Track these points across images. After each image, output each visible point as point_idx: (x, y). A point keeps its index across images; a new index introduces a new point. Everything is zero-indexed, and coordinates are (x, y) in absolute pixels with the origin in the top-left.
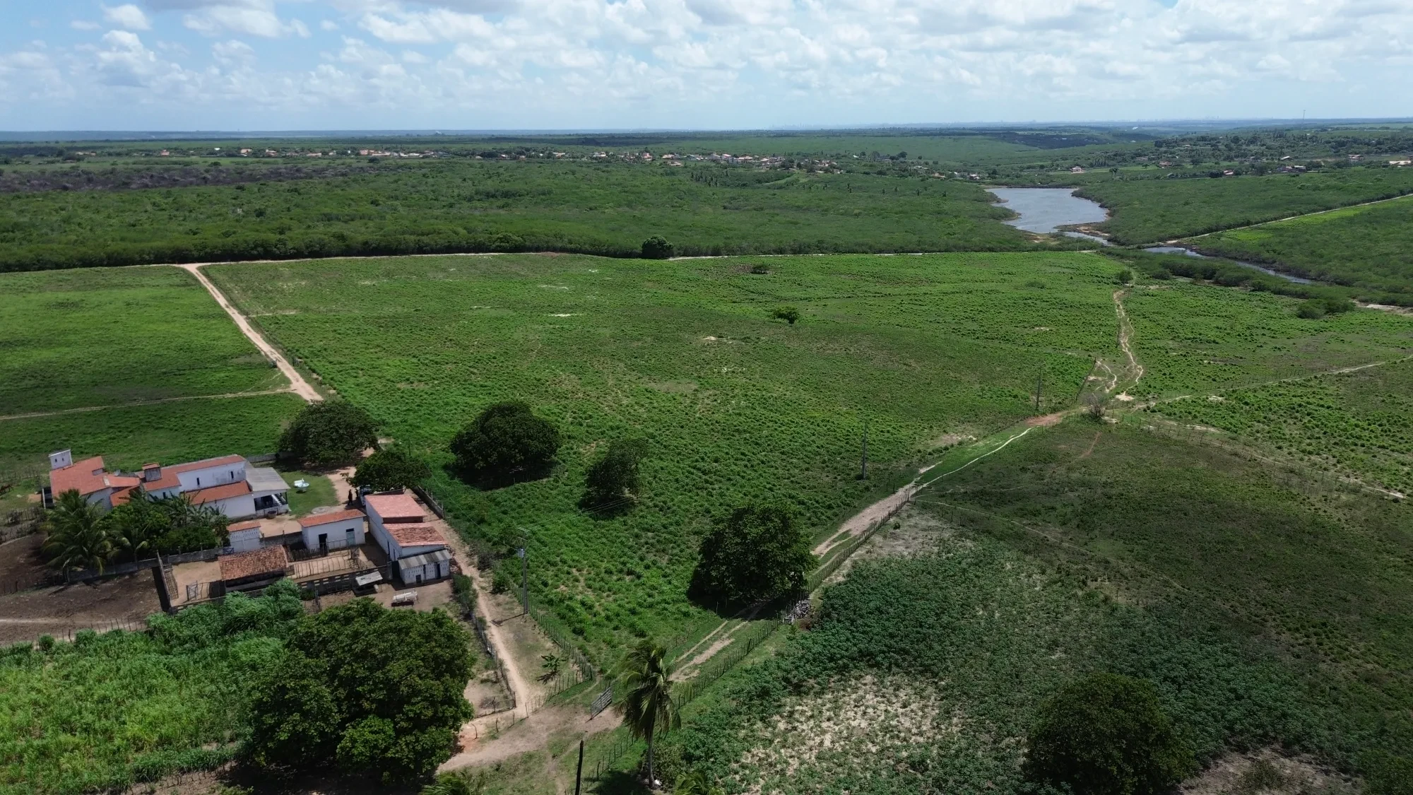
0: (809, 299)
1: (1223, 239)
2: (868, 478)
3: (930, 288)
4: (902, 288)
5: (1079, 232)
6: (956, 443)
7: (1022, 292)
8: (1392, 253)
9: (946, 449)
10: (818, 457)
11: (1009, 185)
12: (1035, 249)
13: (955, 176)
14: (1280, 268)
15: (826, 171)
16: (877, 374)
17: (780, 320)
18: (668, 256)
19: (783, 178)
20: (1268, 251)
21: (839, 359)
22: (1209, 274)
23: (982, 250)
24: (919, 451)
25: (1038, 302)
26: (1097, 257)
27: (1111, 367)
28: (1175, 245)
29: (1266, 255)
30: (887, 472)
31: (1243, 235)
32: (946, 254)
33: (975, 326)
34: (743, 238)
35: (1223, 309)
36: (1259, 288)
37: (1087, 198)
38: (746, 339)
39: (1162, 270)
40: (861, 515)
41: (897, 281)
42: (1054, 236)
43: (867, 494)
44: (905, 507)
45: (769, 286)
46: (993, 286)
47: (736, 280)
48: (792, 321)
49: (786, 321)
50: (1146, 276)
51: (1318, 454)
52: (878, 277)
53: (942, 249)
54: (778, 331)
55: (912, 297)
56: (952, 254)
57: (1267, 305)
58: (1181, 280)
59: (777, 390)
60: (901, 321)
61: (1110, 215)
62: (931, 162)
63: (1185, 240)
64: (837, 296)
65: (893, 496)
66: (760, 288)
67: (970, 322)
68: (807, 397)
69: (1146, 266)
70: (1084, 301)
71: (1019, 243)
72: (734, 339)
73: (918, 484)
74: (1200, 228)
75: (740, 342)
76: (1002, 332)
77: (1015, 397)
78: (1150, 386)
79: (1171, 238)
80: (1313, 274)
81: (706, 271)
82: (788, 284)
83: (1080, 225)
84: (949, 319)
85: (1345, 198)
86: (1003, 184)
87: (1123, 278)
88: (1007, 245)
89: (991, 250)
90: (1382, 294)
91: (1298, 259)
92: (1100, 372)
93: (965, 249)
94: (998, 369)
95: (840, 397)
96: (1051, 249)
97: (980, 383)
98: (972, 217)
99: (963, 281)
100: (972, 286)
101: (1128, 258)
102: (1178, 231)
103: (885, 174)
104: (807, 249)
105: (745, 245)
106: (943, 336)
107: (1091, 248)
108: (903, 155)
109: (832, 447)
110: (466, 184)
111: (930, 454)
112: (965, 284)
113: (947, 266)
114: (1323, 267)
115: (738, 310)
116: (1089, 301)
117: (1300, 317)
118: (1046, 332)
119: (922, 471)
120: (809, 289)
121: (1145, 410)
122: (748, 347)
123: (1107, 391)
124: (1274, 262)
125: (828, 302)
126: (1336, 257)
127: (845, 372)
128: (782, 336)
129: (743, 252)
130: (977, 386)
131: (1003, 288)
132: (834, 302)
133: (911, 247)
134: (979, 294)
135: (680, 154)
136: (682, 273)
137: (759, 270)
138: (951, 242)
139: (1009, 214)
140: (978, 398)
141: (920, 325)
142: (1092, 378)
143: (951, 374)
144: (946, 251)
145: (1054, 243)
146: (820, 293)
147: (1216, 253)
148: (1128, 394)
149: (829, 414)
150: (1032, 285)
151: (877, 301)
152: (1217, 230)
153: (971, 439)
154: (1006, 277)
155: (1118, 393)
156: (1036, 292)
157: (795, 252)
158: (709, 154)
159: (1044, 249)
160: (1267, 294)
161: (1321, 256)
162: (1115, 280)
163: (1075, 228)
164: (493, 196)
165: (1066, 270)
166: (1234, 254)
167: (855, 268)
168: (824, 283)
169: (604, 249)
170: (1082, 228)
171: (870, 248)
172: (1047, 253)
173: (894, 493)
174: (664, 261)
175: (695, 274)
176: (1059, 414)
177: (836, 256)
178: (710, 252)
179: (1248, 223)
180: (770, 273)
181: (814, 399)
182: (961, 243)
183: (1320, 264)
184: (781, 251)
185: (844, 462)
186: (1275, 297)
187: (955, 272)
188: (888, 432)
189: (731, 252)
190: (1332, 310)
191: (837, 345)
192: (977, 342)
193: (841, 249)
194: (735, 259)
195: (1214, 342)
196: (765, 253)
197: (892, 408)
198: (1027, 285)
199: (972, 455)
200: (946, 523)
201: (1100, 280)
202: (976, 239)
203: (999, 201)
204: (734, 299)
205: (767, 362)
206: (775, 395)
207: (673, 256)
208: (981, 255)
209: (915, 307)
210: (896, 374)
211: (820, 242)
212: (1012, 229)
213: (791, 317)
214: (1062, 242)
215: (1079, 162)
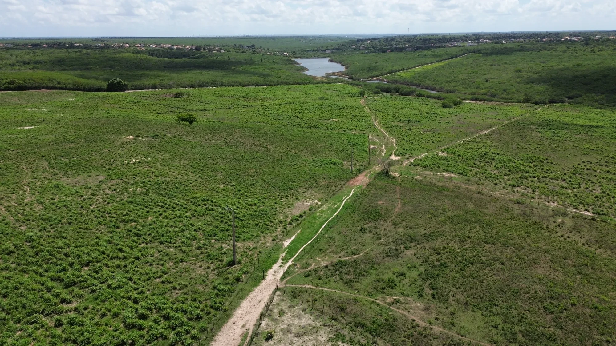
0: (206, 110)
1: (395, 76)
2: (239, 263)
3: (273, 102)
4: (258, 102)
5: (335, 75)
6: (307, 209)
7: (317, 102)
8: (466, 79)
9: (301, 216)
10: (194, 243)
11: (301, 57)
12: (319, 83)
13: (277, 54)
14: (423, 87)
15: (218, 51)
16: (246, 155)
17: (184, 122)
18: (125, 90)
19: (197, 54)
20: (416, 80)
21: (220, 146)
22: (397, 91)
23: (294, 84)
24: (281, 222)
25: (327, 107)
26: (346, 86)
27: (378, 139)
28: (377, 80)
29: (416, 82)
30: (257, 251)
31: (403, 74)
32: (278, 86)
33: (299, 121)
34: (171, 80)
35: (410, 106)
36: (420, 96)
37: (335, 62)
38: (156, 136)
39: (377, 89)
40: (232, 320)
41: (255, 99)
42: (324, 77)
43: (239, 286)
44: (276, 299)
45: (183, 104)
46: (303, 100)
47: (164, 102)
48: (191, 122)
49: (188, 123)
50: (371, 93)
51: (518, 186)
52: (246, 98)
53: (276, 83)
54: (180, 130)
55: (263, 107)
56: (281, 86)
57: (427, 103)
58: (385, 94)
59: (172, 175)
60: (258, 120)
61: (346, 68)
62: (266, 49)
63: (381, 77)
64: (222, 108)
65: (264, 284)
66: (178, 105)
67: (296, 118)
68: (194, 179)
69: (369, 88)
70: (348, 105)
71: (310, 81)
72: (147, 137)
73: (285, 260)
74: (385, 72)
75: (151, 139)
76: (314, 123)
77: (335, 164)
78: (404, 149)
79: (374, 77)
80: (437, 89)
81: (146, 98)
82: (194, 102)
83: (335, 73)
84: (285, 117)
85: (437, 59)
86: (298, 57)
87: (362, 94)
88: (306, 82)
89: (299, 84)
90: (470, 96)
91: (429, 83)
92: (374, 143)
93: (286, 84)
94: (320, 146)
95: (220, 176)
96: (325, 83)
97: (312, 156)
98: (287, 70)
99: (288, 98)
100: (294, 100)
101: (360, 85)
102: (377, 73)
103: (245, 52)
104: (207, 85)
105: (171, 83)
106: (283, 127)
107: (342, 82)
108: (253, 46)
109: (209, 228)
110: (12, 57)
111: (290, 224)
112: (290, 100)
113: (279, 92)
114: (441, 86)
115: (160, 118)
116: (351, 105)
117: (444, 107)
118: (336, 122)
119: (286, 243)
120: (207, 105)
121: (410, 165)
122: (155, 142)
123: (383, 154)
124: (420, 85)
125: (217, 111)
126: (444, 81)
127: (224, 156)
128: (182, 133)
129: (170, 87)
130: (310, 158)
131: (308, 100)
132: (220, 111)
133: (260, 83)
134: (298, 104)
135: (144, 45)
136: (130, 99)
137: (178, 95)
138: (280, 81)
139: (304, 69)
140: (313, 167)
141: (270, 122)
142: (372, 147)
143: (293, 151)
144: (278, 85)
145: (326, 80)
146: (213, 106)
147: (395, 82)
148: (396, 155)
149: (209, 193)
150: (321, 99)
151: (245, 110)
152: (392, 73)
153: (317, 204)
154: (309, 96)
155: (390, 155)
156: (325, 102)
157: (200, 86)
158: (160, 45)
159: (323, 83)
160: (424, 98)
161: (438, 81)
162: (358, 95)
163: (333, 74)
164: (28, 64)
165: (335, 92)
166: (403, 82)
167: (233, 94)
168: (215, 101)
169: (82, 87)
170: (336, 74)
171: (240, 83)
172: (325, 85)
173: (264, 279)
174: (122, 93)
175: (139, 99)
176: (364, 173)
177: (223, 88)
178: (150, 87)
179: (403, 70)
180: (184, 98)
181: (199, 180)
182: (285, 81)
183: (439, 85)
184: (192, 86)
185: (218, 245)
186: (429, 99)
187: (284, 94)
188: (255, 204)
189: (163, 87)
190: (456, 104)
191: (218, 137)
192: (303, 129)
193: (225, 84)
194: (165, 91)
195: (418, 121)
196: (183, 87)
197: (258, 182)
198: (319, 99)
199: (321, 220)
200: (317, 317)
201: (352, 95)
202: (291, 79)
203: (298, 64)
204: (160, 112)
205: (168, 152)
206: (168, 179)
207: (128, 90)
208: (295, 86)
209: (266, 112)
210: (259, 154)
211: (214, 81)
212: (306, 75)
213: (191, 120)
214: (328, 80)
215: (328, 48)
